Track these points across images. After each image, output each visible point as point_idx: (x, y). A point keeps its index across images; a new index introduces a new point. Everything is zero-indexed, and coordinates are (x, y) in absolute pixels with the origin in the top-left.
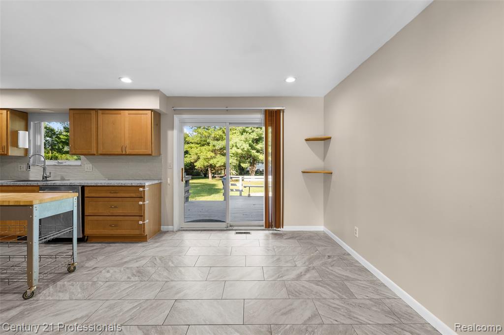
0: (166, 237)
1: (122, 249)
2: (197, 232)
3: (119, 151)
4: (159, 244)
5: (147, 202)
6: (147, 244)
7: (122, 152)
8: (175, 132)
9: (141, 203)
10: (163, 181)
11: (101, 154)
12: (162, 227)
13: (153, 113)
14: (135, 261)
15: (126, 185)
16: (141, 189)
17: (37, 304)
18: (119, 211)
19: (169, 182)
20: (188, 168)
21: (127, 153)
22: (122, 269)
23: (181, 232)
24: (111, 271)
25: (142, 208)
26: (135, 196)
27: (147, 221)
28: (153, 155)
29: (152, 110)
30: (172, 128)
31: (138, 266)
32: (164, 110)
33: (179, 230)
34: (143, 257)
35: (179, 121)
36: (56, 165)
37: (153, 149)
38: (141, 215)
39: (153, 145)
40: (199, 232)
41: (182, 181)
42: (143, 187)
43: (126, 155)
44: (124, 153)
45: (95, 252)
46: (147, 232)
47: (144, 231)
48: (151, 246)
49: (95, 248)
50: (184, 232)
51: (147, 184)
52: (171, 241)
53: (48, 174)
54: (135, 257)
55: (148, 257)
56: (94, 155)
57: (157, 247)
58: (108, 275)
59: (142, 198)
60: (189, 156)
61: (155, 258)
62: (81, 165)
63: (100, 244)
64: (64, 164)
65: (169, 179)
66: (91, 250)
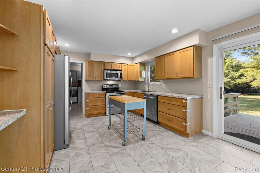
0: (204, 140)
1: (172, 137)
2: (237, 147)
3: (174, 76)
4: (196, 144)
5: (188, 111)
6: (188, 140)
7: (176, 77)
8: (214, 58)
9: (184, 110)
10: (204, 96)
11: (167, 79)
12: (203, 130)
13: (194, 48)
14: (174, 151)
15: (175, 97)
16: (184, 101)
17: (124, 151)
18: (172, 113)
19: (209, 97)
20: (244, 86)
21: (179, 77)
22: (164, 153)
23: (219, 141)
24: (158, 151)
25: (185, 113)
26: (180, 105)
27: (189, 124)
28: (195, 77)
29: (193, 46)
30: (212, 56)
31: (173, 156)
32: (203, 43)
33: (218, 138)
34: (180, 150)
35: (218, 48)
36: (152, 85)
37: (194, 73)
38: (184, 119)
39: (194, 70)
40: (240, 149)
41: (221, 98)
42: (186, 100)
43: (178, 78)
44: (177, 77)
45: (159, 132)
46: (188, 131)
47: (186, 130)
48: (190, 143)
49: (160, 130)
50: (222, 142)
51: (189, 98)
52: (207, 146)
53: (149, 88)
54: (175, 147)
55: (184, 152)
56: (164, 79)
57: (194, 146)
58: (155, 153)
59: (185, 107)
60: (244, 78)
61: (188, 156)
62: (160, 85)
63: (163, 129)
64: (156, 84)
65: (209, 95)
66: (158, 131)
